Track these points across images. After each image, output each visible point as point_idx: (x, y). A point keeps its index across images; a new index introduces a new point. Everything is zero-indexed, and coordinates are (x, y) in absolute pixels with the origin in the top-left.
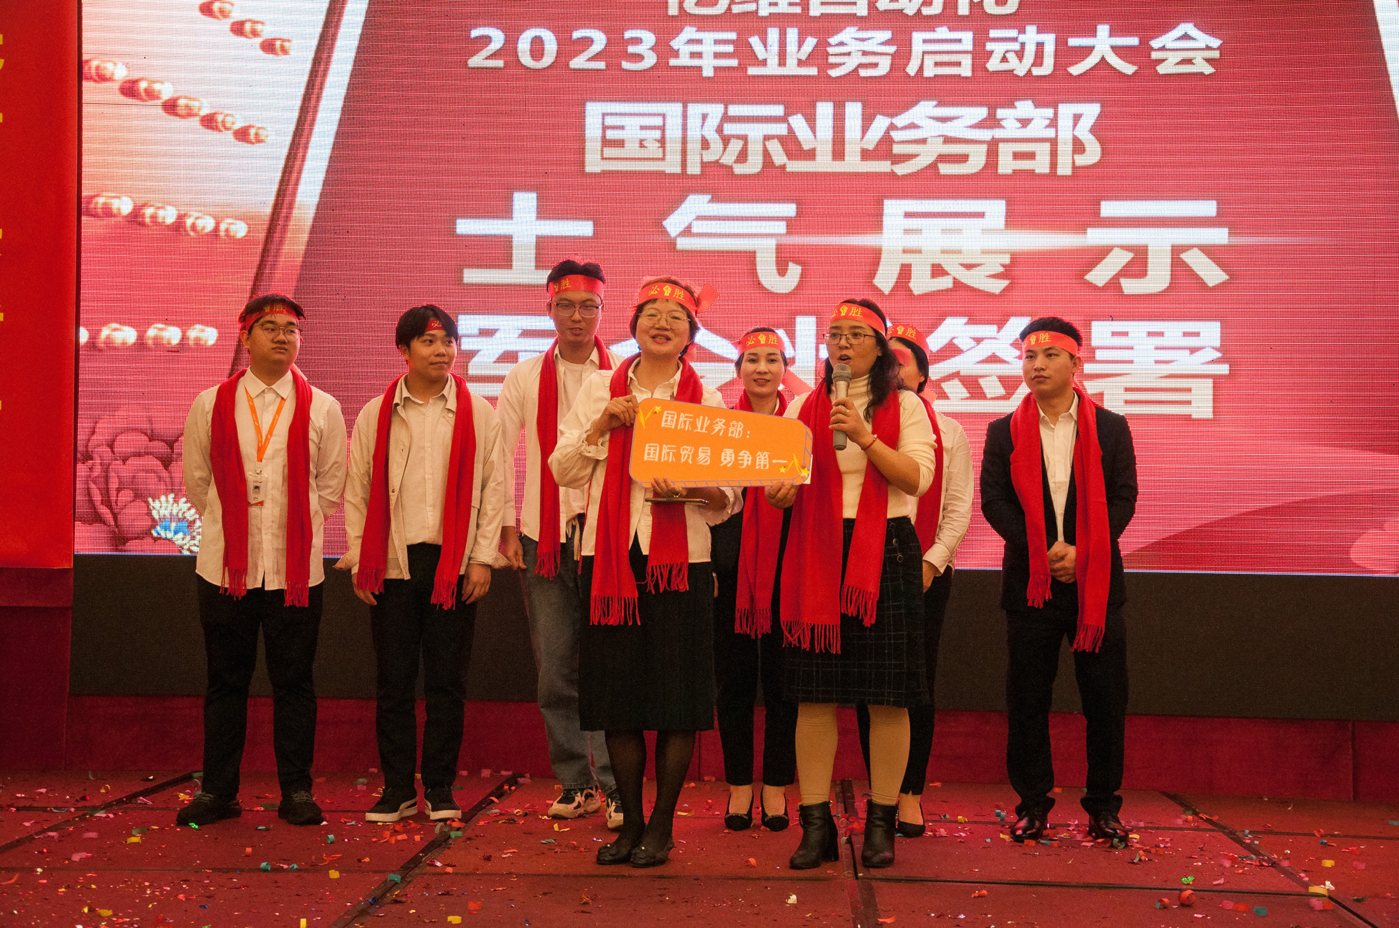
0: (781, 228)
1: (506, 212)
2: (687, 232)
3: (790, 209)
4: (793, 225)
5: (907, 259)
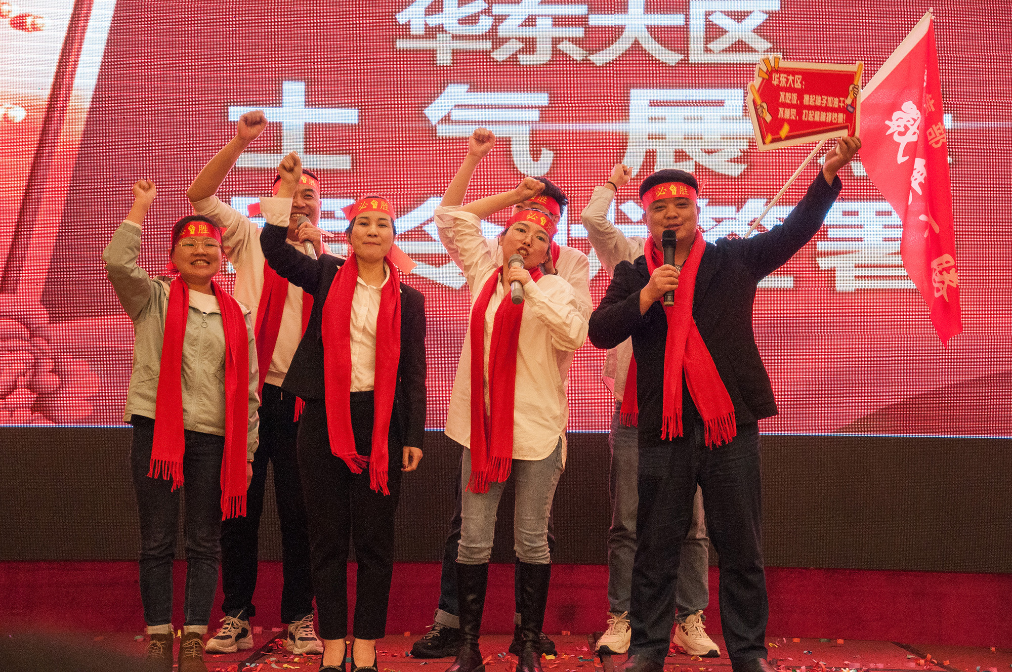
0: (535, 115)
1: (276, 100)
2: (447, 119)
3: (542, 99)
4: (546, 114)
5: (652, 144)
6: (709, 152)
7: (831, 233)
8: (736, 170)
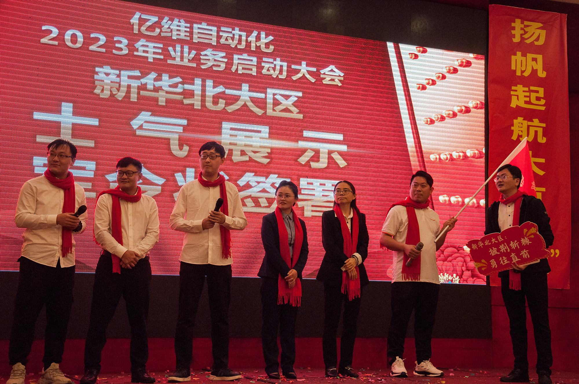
0: (180, 129)
1: (58, 111)
2: (141, 127)
3: (184, 122)
4: (186, 129)
5: (231, 147)
6: (255, 152)
7: (303, 192)
8: (266, 161)
